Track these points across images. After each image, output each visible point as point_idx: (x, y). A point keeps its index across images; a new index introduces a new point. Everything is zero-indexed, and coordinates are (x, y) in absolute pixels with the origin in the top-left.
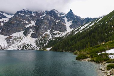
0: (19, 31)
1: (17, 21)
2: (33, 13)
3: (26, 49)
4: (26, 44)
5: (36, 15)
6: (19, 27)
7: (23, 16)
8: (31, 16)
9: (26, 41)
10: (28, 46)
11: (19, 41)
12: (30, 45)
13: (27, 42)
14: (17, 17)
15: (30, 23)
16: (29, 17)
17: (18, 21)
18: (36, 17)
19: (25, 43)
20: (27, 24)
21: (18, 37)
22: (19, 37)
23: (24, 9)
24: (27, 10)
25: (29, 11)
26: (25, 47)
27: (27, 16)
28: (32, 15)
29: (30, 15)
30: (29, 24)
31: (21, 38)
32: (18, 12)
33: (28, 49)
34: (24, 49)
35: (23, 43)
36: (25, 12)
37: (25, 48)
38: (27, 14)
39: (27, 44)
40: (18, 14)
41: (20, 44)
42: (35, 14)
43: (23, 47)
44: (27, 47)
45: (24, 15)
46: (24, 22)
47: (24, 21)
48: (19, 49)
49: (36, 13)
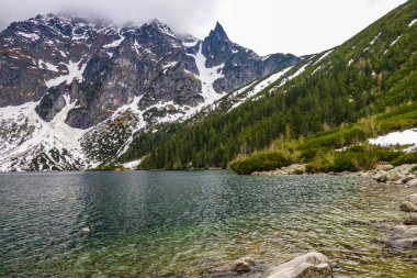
0: (19, 102)
1: (9, 60)
2: (77, 32)
3: (46, 167)
4: (47, 149)
5: (88, 42)
6: (18, 84)
7: (34, 44)
8: (67, 45)
9: (46, 140)
10: (53, 156)
11: (19, 140)
12: (61, 152)
13: (51, 140)
14: (11, 46)
15: (63, 71)
16: (60, 47)
17: (16, 62)
18: (87, 50)
19: (42, 147)
20: (52, 75)
21: (14, 125)
22: (19, 123)
23: (39, 17)
24: (51, 21)
25: (59, 27)
26: (43, 161)
27: (51, 42)
28: (70, 41)
29: (64, 40)
30: (58, 75)
31: (28, 130)
32: (13, 27)
33: (54, 168)
34: (37, 168)
35: (36, 147)
36: (42, 28)
37: (41, 166)
38: (52, 37)
39: (51, 151)
40: (15, 36)
41: (23, 148)
42: (83, 37)
43: (35, 161)
44: (51, 162)
45: (37, 37)
46: (41, 67)
47: (41, 62)
48: (19, 170)
49: (88, 32)
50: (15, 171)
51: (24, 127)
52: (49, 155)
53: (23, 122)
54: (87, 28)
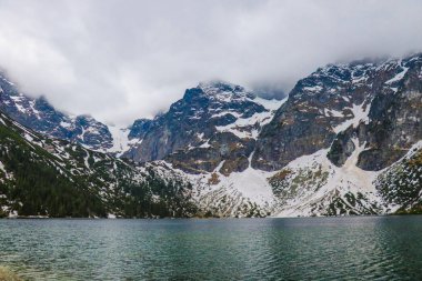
0: (312, 150)
1: (300, 114)
2: (356, 75)
3: (343, 211)
4: (342, 194)
5: (369, 82)
6: (310, 134)
7: (318, 96)
8: (349, 90)
9: (340, 184)
10: (349, 200)
11: (315, 187)
12: (356, 196)
13: (345, 185)
14: (300, 102)
15: (348, 115)
16: (342, 93)
17: (306, 115)
18: (369, 90)
19: (338, 192)
20: (338, 121)
21: (310, 173)
22: (314, 171)
23: (319, 70)
24: (331, 70)
25: (338, 74)
26: (340, 205)
27: (333, 90)
28: (350, 85)
29: (345, 85)
30: (344, 120)
31: (322, 176)
32: (300, 84)
33: (351, 213)
34: (335, 213)
35: (331, 193)
36: (323, 79)
37: (338, 211)
38: (333, 85)
39: (347, 195)
40: (301, 92)
41: (320, 194)
42: (363, 78)
43: (332, 206)
44: (347, 206)
45: (320, 88)
46: (327, 115)
47: (326, 110)
48: (318, 215)
49: (367, 72)
50: (314, 215)
51: (318, 174)
52: (345, 200)
53: (317, 169)
54: (366, 68)
